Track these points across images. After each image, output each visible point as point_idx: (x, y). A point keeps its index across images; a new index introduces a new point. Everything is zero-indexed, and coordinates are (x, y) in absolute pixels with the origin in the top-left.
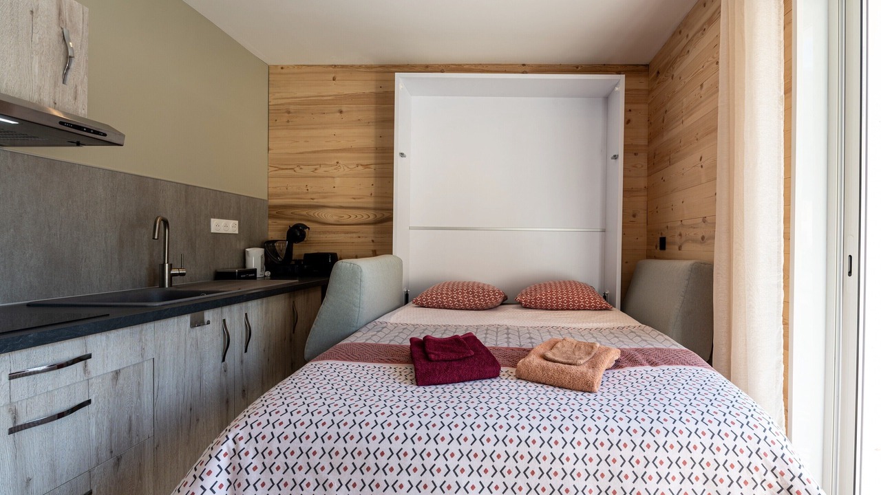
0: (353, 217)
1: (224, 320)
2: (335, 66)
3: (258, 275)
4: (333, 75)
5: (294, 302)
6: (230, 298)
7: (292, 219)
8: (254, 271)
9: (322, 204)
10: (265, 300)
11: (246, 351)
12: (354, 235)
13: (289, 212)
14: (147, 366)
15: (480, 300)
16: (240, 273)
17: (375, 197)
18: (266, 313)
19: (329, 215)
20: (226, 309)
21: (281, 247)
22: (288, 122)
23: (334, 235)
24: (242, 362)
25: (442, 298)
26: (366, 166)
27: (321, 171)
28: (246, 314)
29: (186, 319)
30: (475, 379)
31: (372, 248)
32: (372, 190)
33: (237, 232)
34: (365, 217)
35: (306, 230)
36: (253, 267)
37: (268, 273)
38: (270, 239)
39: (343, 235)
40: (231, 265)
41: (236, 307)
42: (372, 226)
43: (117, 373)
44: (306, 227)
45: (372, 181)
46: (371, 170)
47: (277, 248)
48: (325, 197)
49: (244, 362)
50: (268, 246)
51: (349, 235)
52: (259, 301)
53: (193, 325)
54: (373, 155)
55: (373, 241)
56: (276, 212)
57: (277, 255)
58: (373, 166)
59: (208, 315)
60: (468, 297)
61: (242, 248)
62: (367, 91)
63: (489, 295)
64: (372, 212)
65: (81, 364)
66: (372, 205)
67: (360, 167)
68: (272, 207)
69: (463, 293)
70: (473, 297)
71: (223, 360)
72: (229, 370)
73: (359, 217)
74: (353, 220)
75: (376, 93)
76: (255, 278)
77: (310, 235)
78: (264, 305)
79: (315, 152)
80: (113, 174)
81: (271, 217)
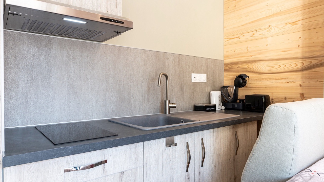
0: (282, 66)
1: (187, 143)
5: (236, 132)
6: (190, 128)
7: (238, 72)
10: (215, 130)
11: (202, 166)
12: (284, 81)
14: (140, 170)
16: (206, 107)
17: (303, 47)
18: (216, 139)
20: (189, 135)
24: (199, 173)
26: (294, 23)
28: (202, 139)
29: (163, 141)
31: (300, 91)
32: (300, 42)
33: (206, 81)
34: (294, 65)
39: (274, 81)
41: (195, 134)
43: (122, 173)
45: (300, 34)
46: (299, 26)
48: (260, 54)
49: (201, 173)
51: (279, 81)
52: (211, 130)
53: (168, 144)
54: (301, 12)
55: (300, 85)
56: (229, 67)
58: (300, 22)
59: (178, 139)
64: (300, 61)
65: (101, 166)
66: (300, 55)
67: (289, 25)
68: (226, 65)
71: (187, 171)
72: (190, 178)
73: (288, 66)
74: (282, 69)
78: (215, 134)
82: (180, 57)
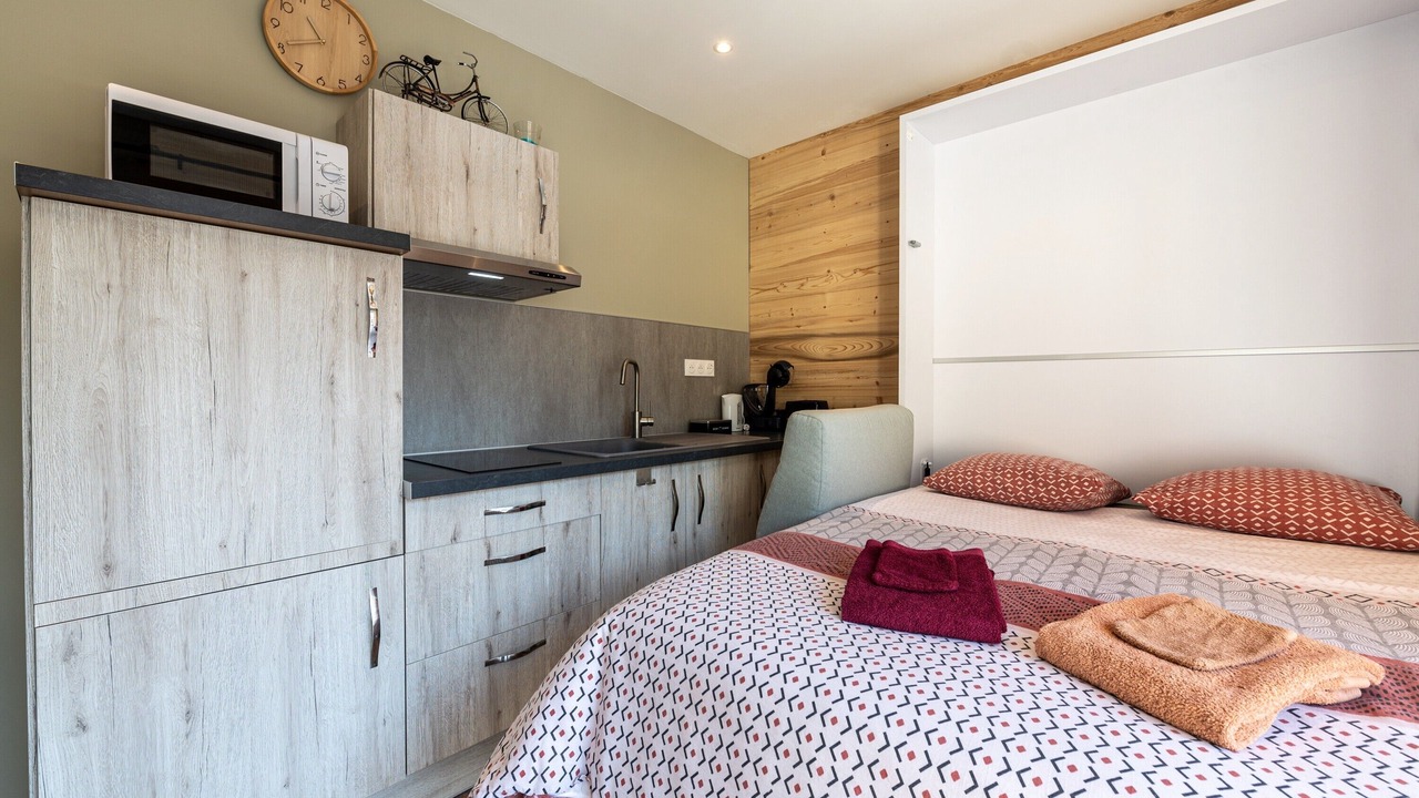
0: (850, 348)
1: (674, 481)
2: (825, 134)
3: (735, 427)
4: (821, 149)
5: (762, 466)
6: (677, 455)
7: (775, 355)
8: (729, 423)
9: (809, 333)
10: (723, 460)
11: (699, 522)
12: (851, 375)
13: (771, 346)
14: (595, 521)
15: (1048, 492)
16: (713, 425)
17: (881, 315)
18: (724, 478)
19: (818, 348)
20: (675, 468)
21: (763, 392)
22: (770, 226)
23: (824, 376)
24: (695, 535)
25: (974, 481)
26: (867, 271)
27: (808, 287)
28: (699, 476)
29: (632, 475)
30: (948, 636)
31: (876, 394)
32: (876, 306)
33: (713, 375)
34: (867, 347)
35: (790, 369)
36: (730, 418)
37: (747, 427)
38: (752, 382)
39: (836, 375)
40: (707, 416)
41: (687, 467)
42: (876, 361)
43: (568, 524)
44: (789, 365)
45: (875, 291)
46: (874, 276)
47: (759, 394)
48: (813, 323)
49: (698, 535)
50: (747, 392)
51: (844, 375)
52: (715, 462)
53: (640, 483)
54: (876, 252)
55: (877, 383)
56: (759, 346)
57: (758, 402)
58: (876, 270)
59: (657, 473)
60: (1025, 483)
61: (718, 394)
62: (867, 158)
63: (1068, 485)
64: (876, 339)
65: (537, 510)
66: (875, 329)
67: (859, 273)
68: (754, 341)
69: (1014, 476)
70: (1036, 484)
71: (673, 529)
72: (679, 542)
73: (858, 347)
74: (849, 352)
75: (881, 157)
76: (729, 432)
77: (795, 377)
78: (722, 468)
79: (801, 261)
80: (594, 316)
81: (753, 354)
82: (661, 327)
